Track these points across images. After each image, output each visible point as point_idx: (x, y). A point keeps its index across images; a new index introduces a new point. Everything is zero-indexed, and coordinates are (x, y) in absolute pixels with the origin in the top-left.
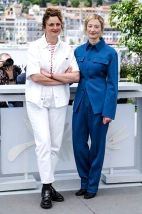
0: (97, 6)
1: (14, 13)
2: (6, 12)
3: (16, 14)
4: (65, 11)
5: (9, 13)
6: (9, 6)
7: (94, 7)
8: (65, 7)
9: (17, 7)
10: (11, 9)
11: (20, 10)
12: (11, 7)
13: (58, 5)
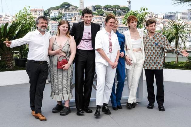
0: (119, 16)
1: (77, 20)
2: (73, 19)
3: (78, 20)
4: (102, 18)
5: (74, 19)
6: (74, 16)
7: (117, 17)
8: (102, 17)
9: (78, 17)
10: (75, 18)
11: (80, 18)
12: (75, 17)
13: (99, 15)
